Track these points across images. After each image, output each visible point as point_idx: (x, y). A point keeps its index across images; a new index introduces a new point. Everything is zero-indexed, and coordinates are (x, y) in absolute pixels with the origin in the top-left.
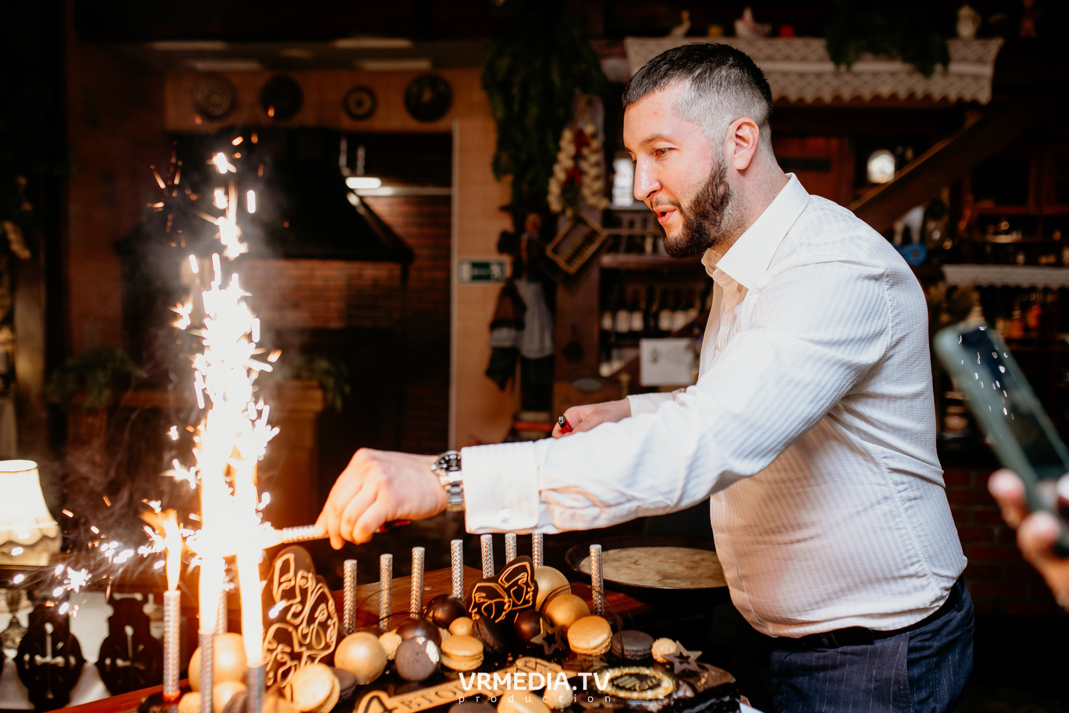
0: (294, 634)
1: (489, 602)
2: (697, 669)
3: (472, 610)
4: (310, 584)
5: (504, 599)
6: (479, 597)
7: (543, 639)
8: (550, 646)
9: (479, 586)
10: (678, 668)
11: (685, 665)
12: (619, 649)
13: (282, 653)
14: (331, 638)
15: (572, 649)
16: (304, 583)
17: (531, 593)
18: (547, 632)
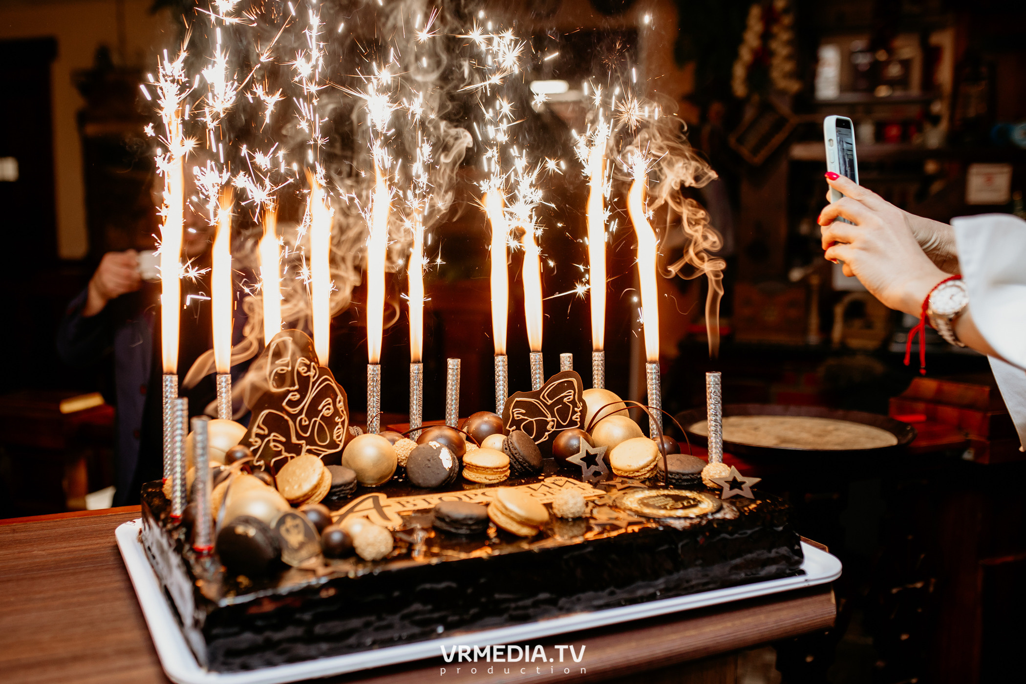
0: (291, 423)
1: (531, 419)
2: (751, 496)
3: (510, 427)
4: (312, 373)
5: (547, 418)
6: (517, 413)
7: (581, 459)
8: (588, 467)
9: (517, 401)
10: (727, 493)
11: (736, 491)
12: (663, 472)
13: (274, 441)
14: (338, 437)
15: (614, 471)
16: (305, 371)
17: (579, 414)
18: (587, 452)
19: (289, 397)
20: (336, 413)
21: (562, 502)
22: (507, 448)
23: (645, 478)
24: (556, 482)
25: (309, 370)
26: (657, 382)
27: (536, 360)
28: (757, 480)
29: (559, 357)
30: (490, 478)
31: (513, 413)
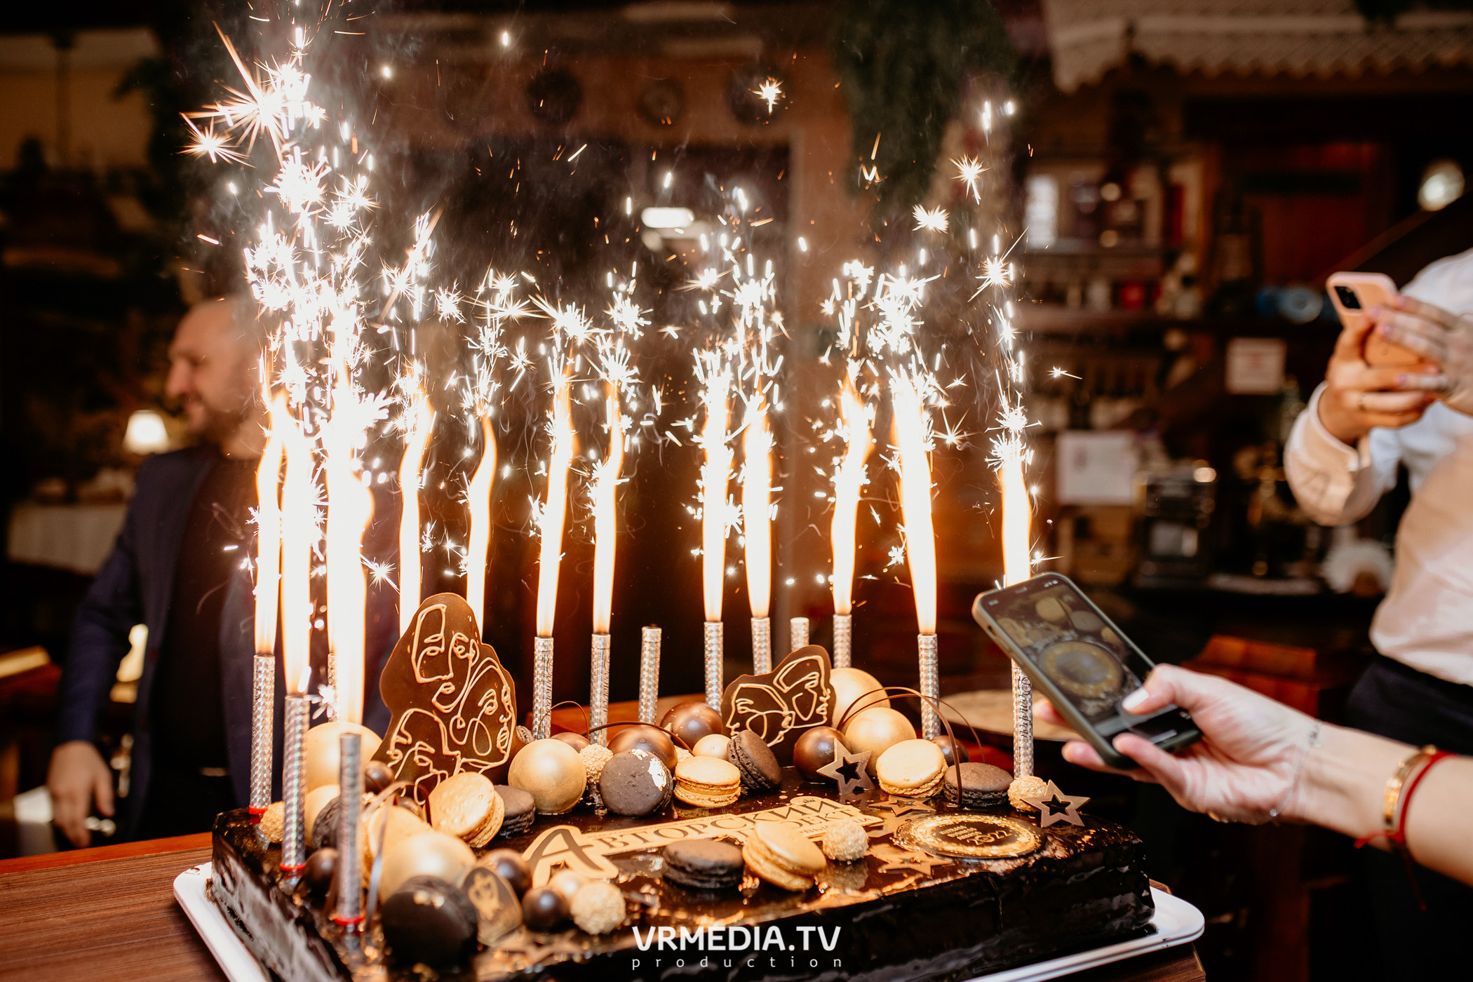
0: (442, 726)
1: (760, 713)
2: (1080, 823)
3: (732, 724)
4: (471, 655)
5: (782, 710)
6: (741, 705)
7: (837, 770)
8: (847, 781)
9: (742, 688)
10: (1047, 819)
11: (1059, 816)
12: (956, 789)
13: (420, 752)
14: (503, 744)
15: (883, 787)
16: (462, 651)
17: (826, 705)
18: (845, 761)
19: (442, 689)
20: (502, 710)
21: (837, 838)
22: (733, 756)
23: (927, 797)
24: (808, 804)
25: (467, 651)
26: (935, 662)
27: (760, 628)
28: (1085, 799)
29: (790, 623)
30: (717, 800)
31: (736, 704)
